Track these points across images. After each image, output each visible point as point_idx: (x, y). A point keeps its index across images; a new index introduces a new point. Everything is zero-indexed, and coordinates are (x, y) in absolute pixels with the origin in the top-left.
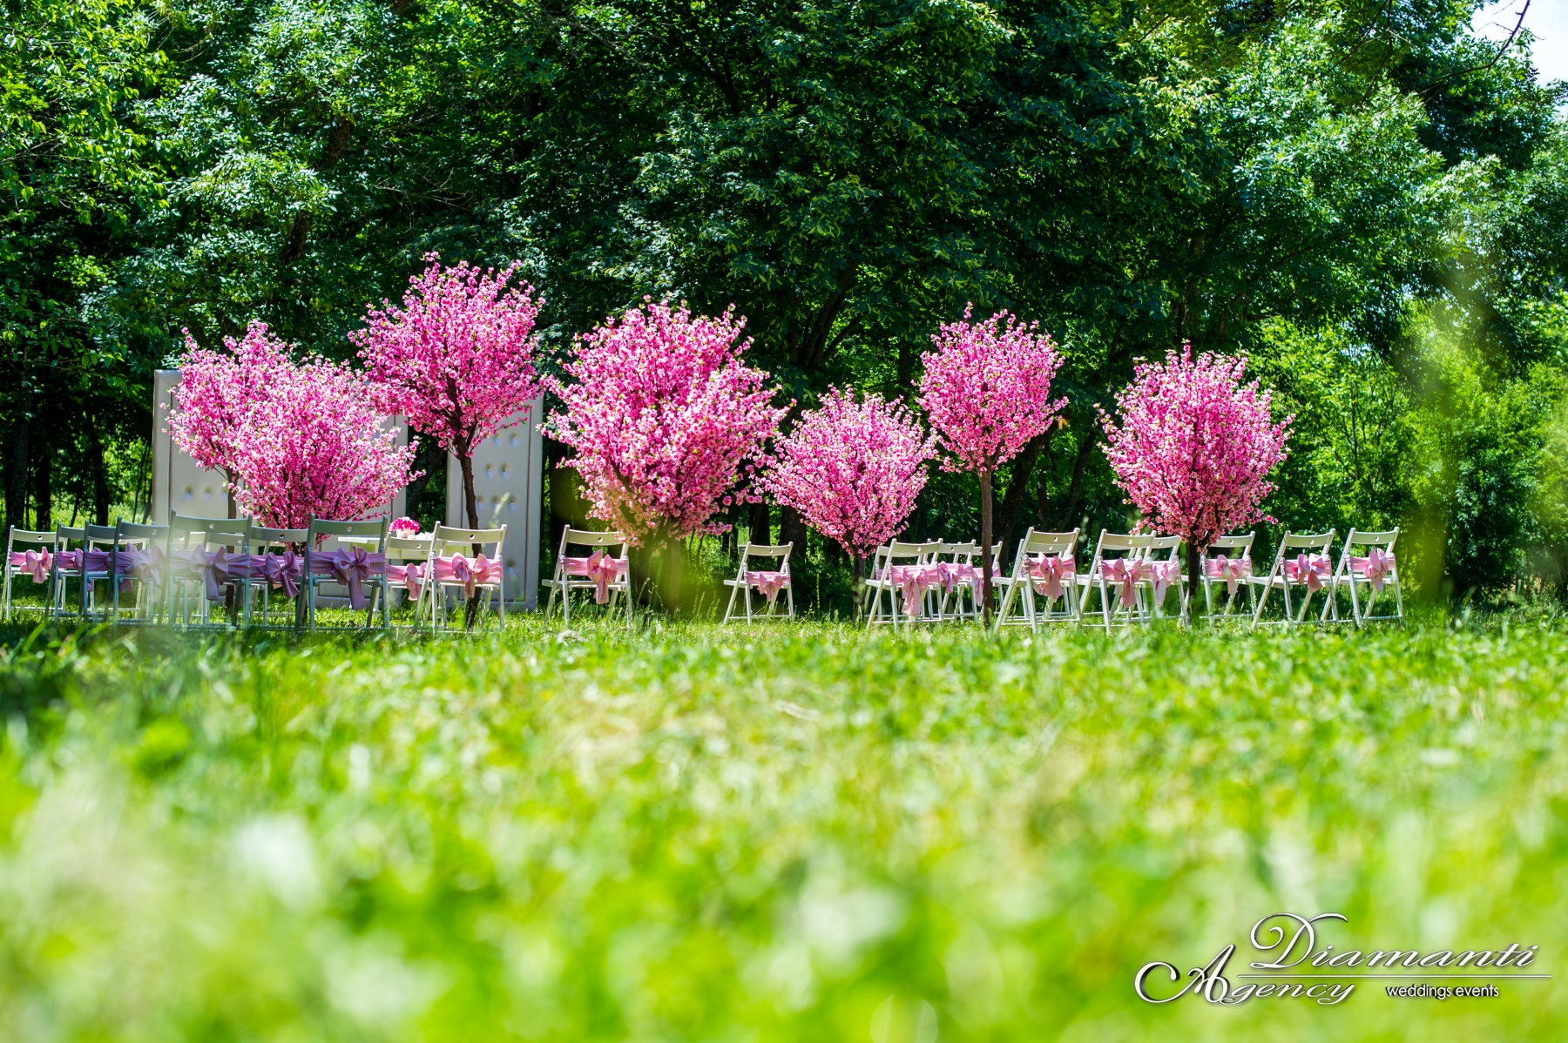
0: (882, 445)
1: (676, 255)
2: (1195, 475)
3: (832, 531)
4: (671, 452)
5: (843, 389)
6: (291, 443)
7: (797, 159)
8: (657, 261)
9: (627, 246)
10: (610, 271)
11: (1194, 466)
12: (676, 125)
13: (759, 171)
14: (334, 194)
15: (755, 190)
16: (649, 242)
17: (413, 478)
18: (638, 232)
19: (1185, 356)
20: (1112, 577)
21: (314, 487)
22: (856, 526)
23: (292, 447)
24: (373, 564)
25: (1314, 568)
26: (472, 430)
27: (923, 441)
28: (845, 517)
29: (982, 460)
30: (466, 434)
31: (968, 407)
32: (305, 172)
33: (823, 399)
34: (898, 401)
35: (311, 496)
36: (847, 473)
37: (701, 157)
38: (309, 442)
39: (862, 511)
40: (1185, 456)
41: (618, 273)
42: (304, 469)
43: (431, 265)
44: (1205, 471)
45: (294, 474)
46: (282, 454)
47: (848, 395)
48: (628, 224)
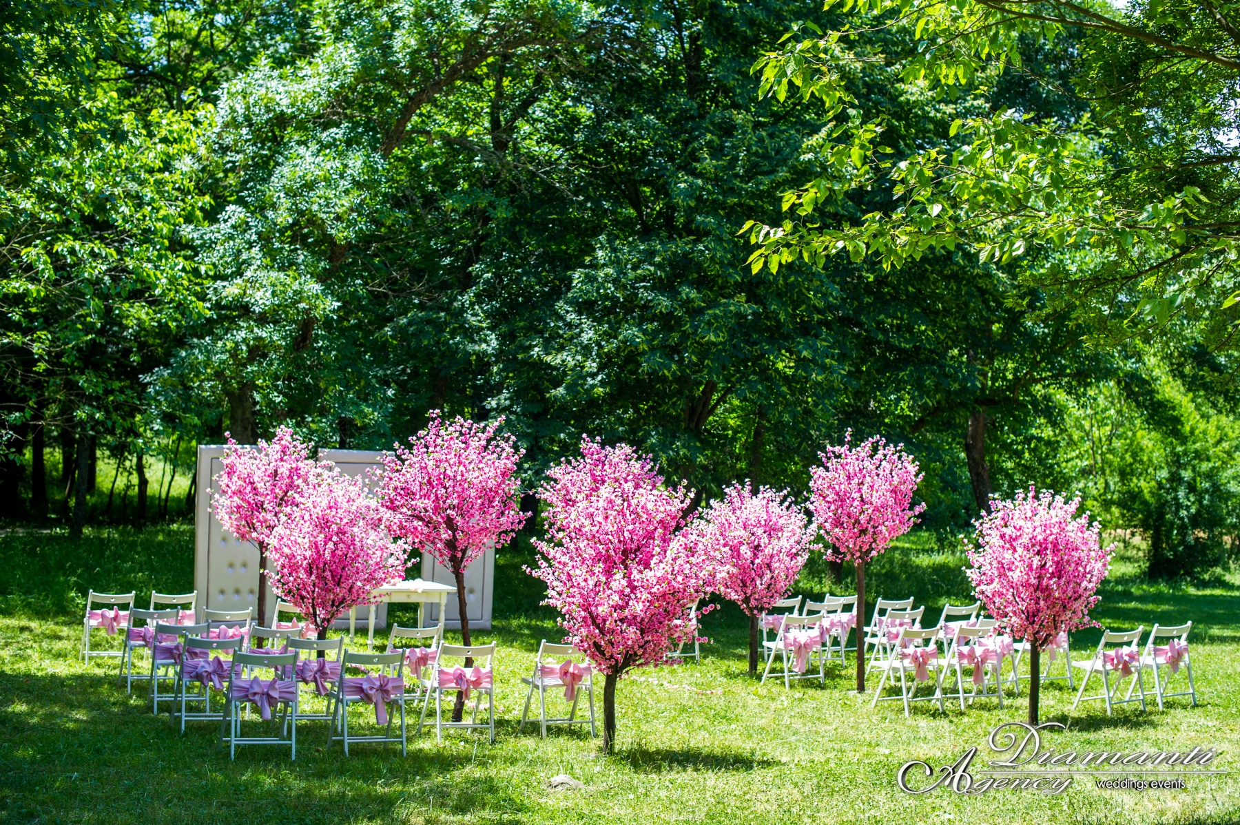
0: (772, 530)
1: (600, 347)
2: (1039, 594)
3: (734, 596)
4: (638, 608)
5: (743, 484)
6: (316, 543)
7: (696, 276)
8: (586, 350)
9: (561, 336)
10: (548, 359)
11: (1038, 588)
12: (602, 248)
13: (666, 286)
14: (336, 304)
15: (664, 303)
16: (579, 335)
17: (409, 564)
18: (570, 325)
19: (1030, 495)
20: (965, 661)
21: (333, 576)
22: (753, 593)
23: (317, 547)
24: (394, 688)
25: (1127, 658)
26: (464, 551)
27: (806, 527)
28: (745, 585)
29: (858, 554)
30: (459, 555)
31: (849, 516)
32: (314, 287)
33: (727, 490)
34: (785, 492)
35: (330, 585)
36: (745, 551)
37: (621, 272)
38: (330, 545)
39: (758, 582)
40: (1033, 581)
41: (554, 359)
42: (325, 564)
43: (433, 419)
44: (1047, 590)
45: (318, 568)
46: (308, 554)
47: (748, 488)
48: (561, 318)
